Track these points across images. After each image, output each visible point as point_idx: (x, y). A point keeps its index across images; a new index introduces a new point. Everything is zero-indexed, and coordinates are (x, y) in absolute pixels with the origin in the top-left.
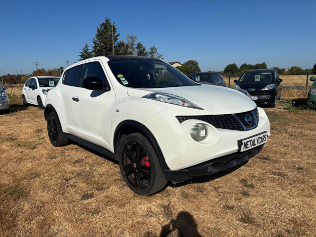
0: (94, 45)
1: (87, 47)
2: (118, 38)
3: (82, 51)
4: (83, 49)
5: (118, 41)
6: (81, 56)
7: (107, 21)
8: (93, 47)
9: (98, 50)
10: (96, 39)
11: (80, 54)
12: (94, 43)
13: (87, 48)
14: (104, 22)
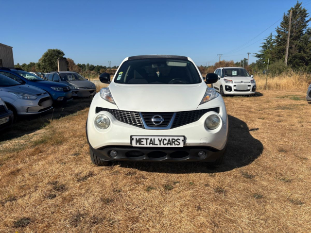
0: (277, 34)
1: (271, 36)
2: (307, 24)
3: (265, 41)
4: (267, 40)
5: (307, 27)
6: (263, 47)
7: (298, 5)
8: (276, 37)
9: (281, 40)
10: (280, 27)
11: (262, 45)
12: (278, 31)
13: (271, 38)
14: (294, 7)
